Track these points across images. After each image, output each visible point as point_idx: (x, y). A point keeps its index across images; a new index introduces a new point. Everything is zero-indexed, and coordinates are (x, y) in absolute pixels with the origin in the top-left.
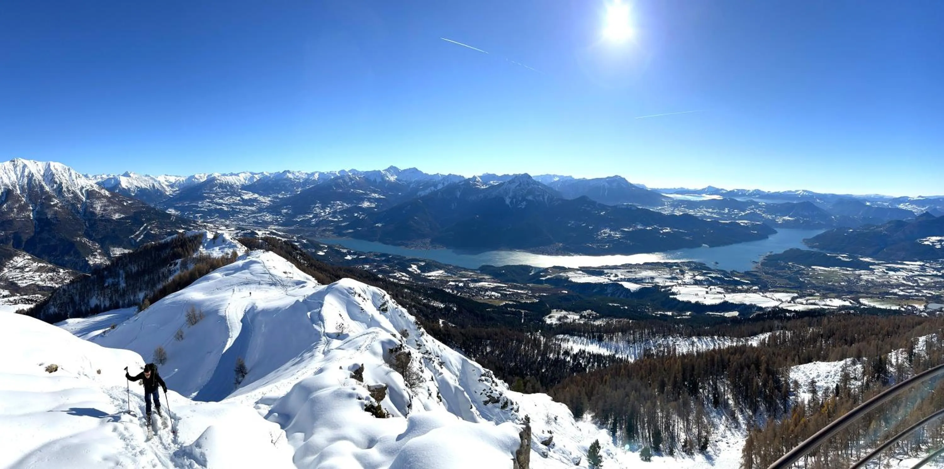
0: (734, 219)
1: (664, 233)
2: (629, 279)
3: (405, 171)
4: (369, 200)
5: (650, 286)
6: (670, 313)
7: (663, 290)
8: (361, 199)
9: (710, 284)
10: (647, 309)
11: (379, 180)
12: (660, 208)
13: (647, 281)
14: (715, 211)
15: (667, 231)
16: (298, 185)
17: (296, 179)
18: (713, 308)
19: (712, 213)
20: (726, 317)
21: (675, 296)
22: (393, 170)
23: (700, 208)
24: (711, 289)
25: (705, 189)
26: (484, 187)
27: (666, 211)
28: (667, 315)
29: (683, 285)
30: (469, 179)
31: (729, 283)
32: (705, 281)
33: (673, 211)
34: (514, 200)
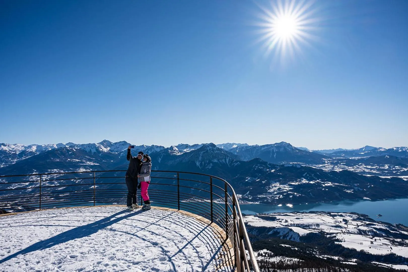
0: (395, 174)
1: (326, 187)
2: (298, 224)
3: (116, 143)
4: (85, 167)
5: (316, 232)
6: (336, 258)
7: (328, 236)
8: (77, 166)
9: (375, 235)
10: (315, 252)
11: (94, 151)
12: (321, 165)
13: (314, 227)
14: (375, 167)
15: (329, 185)
16: (14, 156)
17: (12, 151)
18: (379, 258)
19: (371, 169)
20: (394, 270)
21: (340, 243)
22: (106, 143)
23: (359, 165)
24: (375, 240)
25: (362, 148)
26: (180, 154)
27: (326, 168)
28: (333, 260)
29: (347, 233)
30: (168, 148)
31: (396, 236)
32: (369, 231)
33: (333, 168)
34: (203, 163)
